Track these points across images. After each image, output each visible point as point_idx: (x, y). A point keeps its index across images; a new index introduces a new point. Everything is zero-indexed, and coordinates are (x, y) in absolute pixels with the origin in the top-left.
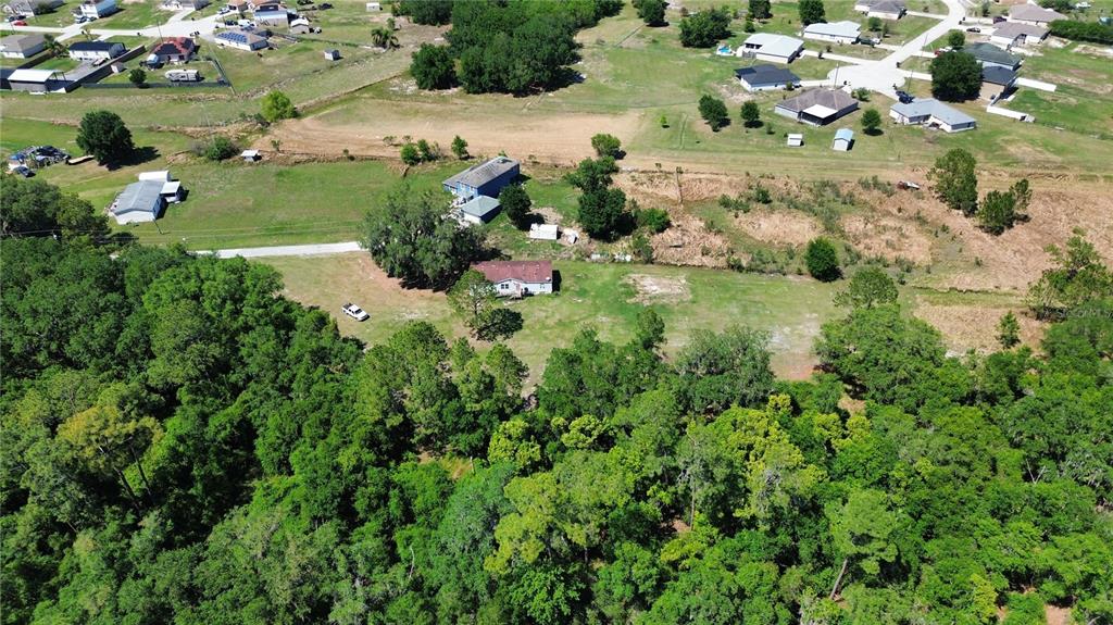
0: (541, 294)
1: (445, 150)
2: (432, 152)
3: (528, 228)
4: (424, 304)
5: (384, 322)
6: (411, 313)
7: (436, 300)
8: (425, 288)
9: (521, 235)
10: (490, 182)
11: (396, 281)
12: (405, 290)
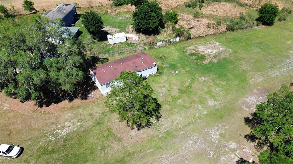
0: (151, 76)
1: (19, 9)
2: (10, 13)
3: (106, 39)
4: (69, 114)
5: (41, 147)
6: (63, 127)
7: (78, 107)
8: (60, 101)
9: (103, 44)
10: (65, 17)
11: (31, 104)
12: (44, 108)
